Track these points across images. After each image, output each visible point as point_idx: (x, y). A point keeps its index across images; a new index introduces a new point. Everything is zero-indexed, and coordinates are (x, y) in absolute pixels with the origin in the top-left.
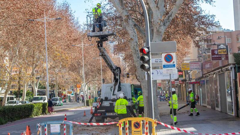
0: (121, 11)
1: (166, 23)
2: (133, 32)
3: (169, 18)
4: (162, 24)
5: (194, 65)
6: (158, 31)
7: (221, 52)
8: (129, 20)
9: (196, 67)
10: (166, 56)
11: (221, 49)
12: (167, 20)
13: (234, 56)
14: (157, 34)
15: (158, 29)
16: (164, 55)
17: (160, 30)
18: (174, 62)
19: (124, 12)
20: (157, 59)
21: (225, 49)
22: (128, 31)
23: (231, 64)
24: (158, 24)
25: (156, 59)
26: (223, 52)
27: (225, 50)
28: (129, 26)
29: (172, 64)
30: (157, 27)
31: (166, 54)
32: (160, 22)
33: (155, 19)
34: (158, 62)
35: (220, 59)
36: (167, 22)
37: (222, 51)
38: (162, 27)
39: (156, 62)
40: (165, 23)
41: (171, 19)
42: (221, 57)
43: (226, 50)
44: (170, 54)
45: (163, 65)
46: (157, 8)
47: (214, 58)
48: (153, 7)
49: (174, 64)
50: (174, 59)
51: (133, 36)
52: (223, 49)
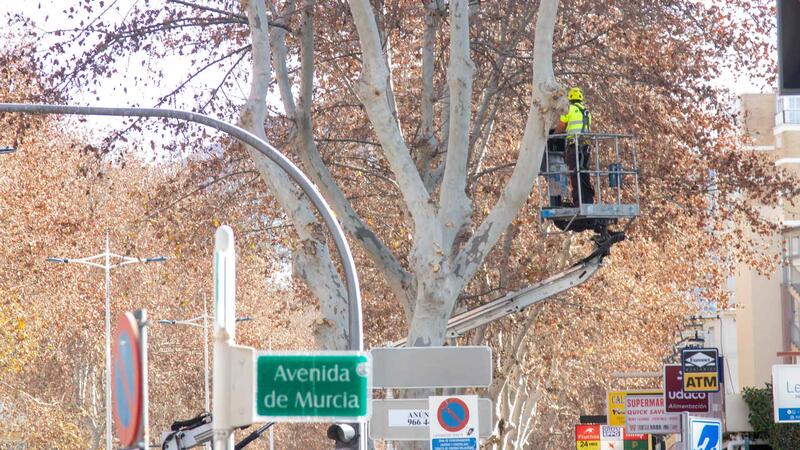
0: (291, 205)
1: (463, 266)
2: (334, 294)
3: (478, 245)
4: (446, 270)
5: (649, 409)
6: (430, 297)
7: (696, 381)
8: (319, 245)
9: (654, 419)
10: (443, 405)
11: (695, 369)
12: (468, 254)
13: (746, 401)
14: (428, 310)
15: (430, 291)
16: (435, 402)
17: (440, 294)
18: (472, 430)
19: (303, 208)
20: (417, 411)
21: (711, 369)
22: (314, 288)
23: (734, 434)
24: (431, 272)
25: (412, 412)
26: (702, 381)
27: (710, 375)
28: (318, 271)
29: (465, 436)
30: (429, 284)
31: (444, 398)
32: (441, 263)
33: (420, 251)
34: (418, 422)
35: (701, 406)
36: (468, 263)
37: (699, 379)
38: (448, 280)
39: (411, 422)
40: (459, 266)
41: (486, 253)
42: (705, 401)
43: (716, 374)
44: (460, 401)
45: (434, 440)
46: (431, 205)
47: (676, 401)
48: (414, 202)
49: (471, 436)
50: (473, 421)
51: (335, 310)
52: (706, 369)
